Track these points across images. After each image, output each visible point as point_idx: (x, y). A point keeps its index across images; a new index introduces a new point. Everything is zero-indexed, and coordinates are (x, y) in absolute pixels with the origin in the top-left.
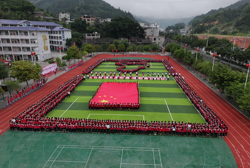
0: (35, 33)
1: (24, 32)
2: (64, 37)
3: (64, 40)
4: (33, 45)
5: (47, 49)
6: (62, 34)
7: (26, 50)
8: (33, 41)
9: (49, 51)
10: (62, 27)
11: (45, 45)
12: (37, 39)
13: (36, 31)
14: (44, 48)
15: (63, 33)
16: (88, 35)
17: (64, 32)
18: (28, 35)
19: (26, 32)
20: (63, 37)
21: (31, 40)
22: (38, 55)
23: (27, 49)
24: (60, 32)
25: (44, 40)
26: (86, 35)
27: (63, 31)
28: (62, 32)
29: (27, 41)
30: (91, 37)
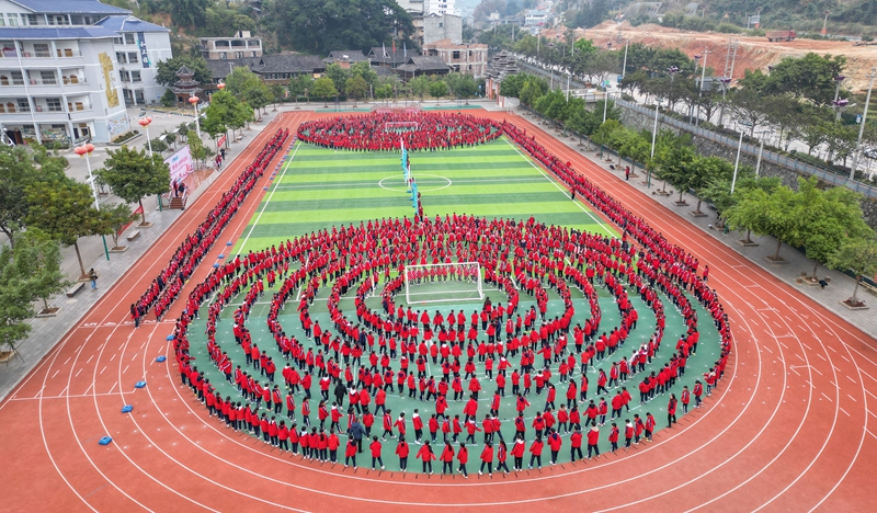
0: (75, 48)
1: (35, 46)
2: (146, 56)
3: (146, 65)
4: (71, 90)
5: (116, 103)
6: (137, 43)
7: (45, 106)
8: (68, 77)
9: (121, 109)
10: (132, 18)
11: (108, 86)
12: (83, 68)
13: (78, 40)
14: (109, 99)
15: (142, 39)
16: (218, 44)
17: (146, 36)
18: (48, 55)
19: (43, 45)
20: (144, 56)
21: (63, 71)
22: (89, 121)
23: (50, 105)
24: (129, 37)
25: (105, 69)
26: (212, 41)
27: (141, 34)
28: (136, 37)
29: (48, 76)
30: (231, 49)
